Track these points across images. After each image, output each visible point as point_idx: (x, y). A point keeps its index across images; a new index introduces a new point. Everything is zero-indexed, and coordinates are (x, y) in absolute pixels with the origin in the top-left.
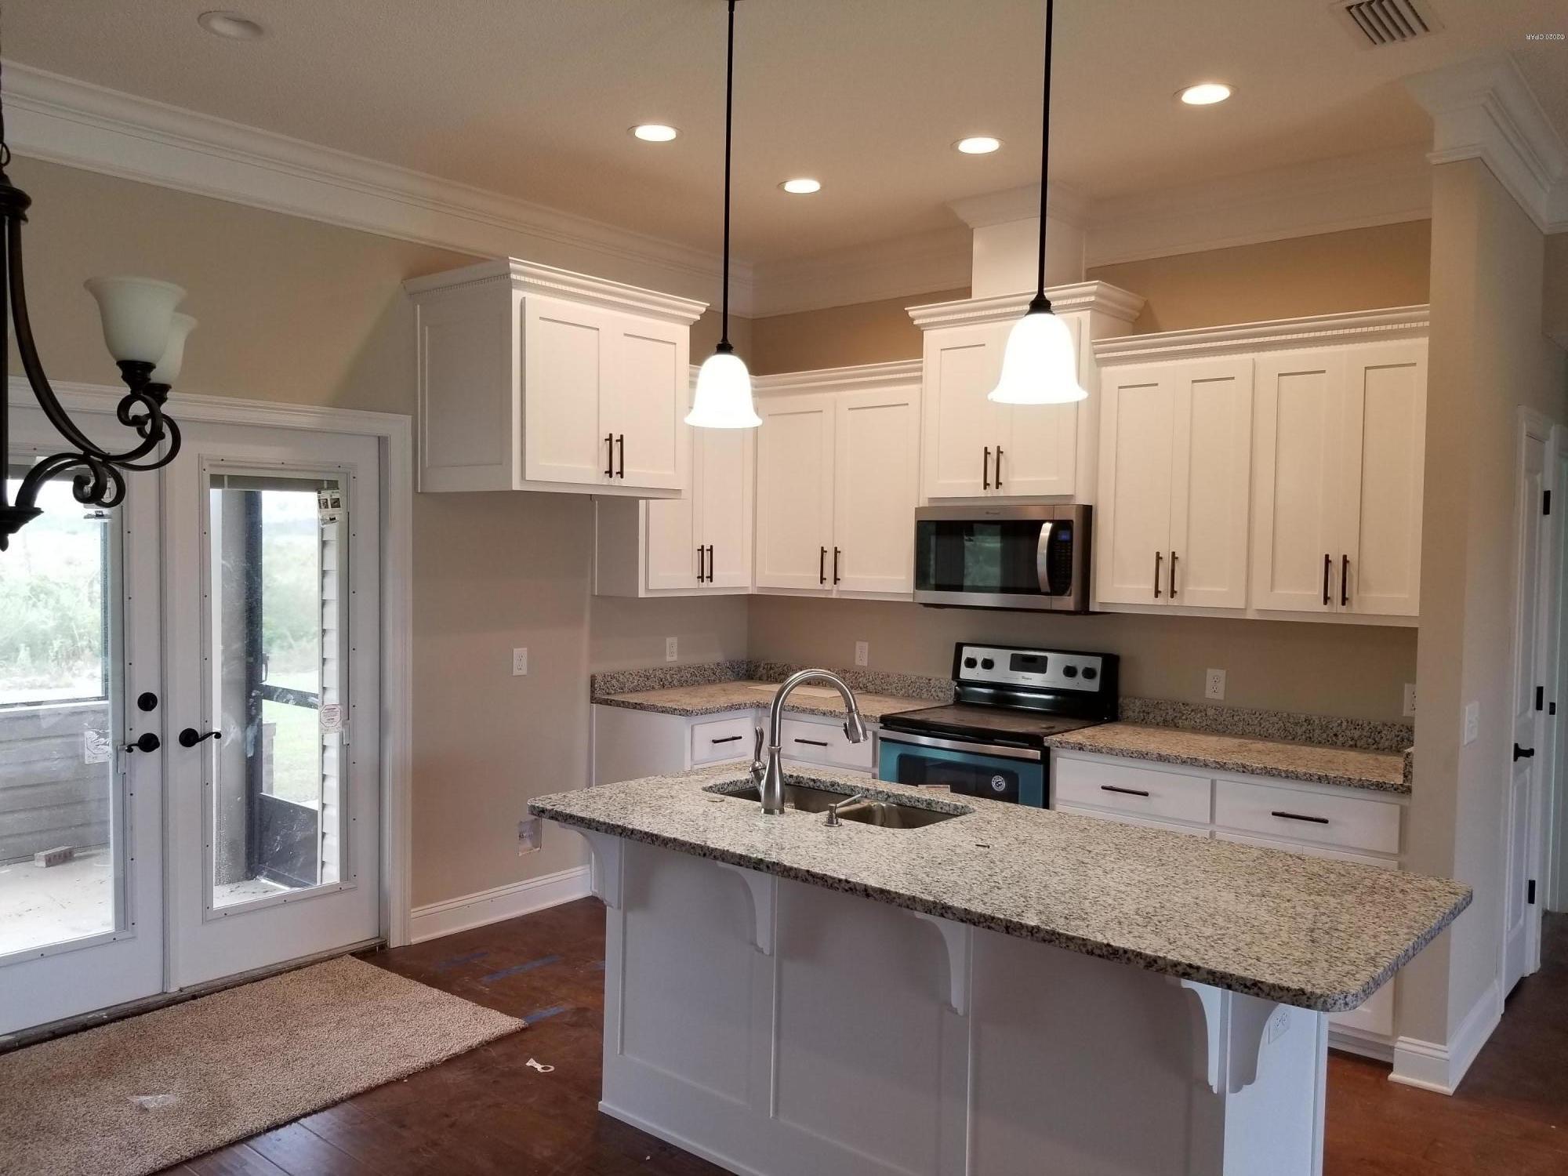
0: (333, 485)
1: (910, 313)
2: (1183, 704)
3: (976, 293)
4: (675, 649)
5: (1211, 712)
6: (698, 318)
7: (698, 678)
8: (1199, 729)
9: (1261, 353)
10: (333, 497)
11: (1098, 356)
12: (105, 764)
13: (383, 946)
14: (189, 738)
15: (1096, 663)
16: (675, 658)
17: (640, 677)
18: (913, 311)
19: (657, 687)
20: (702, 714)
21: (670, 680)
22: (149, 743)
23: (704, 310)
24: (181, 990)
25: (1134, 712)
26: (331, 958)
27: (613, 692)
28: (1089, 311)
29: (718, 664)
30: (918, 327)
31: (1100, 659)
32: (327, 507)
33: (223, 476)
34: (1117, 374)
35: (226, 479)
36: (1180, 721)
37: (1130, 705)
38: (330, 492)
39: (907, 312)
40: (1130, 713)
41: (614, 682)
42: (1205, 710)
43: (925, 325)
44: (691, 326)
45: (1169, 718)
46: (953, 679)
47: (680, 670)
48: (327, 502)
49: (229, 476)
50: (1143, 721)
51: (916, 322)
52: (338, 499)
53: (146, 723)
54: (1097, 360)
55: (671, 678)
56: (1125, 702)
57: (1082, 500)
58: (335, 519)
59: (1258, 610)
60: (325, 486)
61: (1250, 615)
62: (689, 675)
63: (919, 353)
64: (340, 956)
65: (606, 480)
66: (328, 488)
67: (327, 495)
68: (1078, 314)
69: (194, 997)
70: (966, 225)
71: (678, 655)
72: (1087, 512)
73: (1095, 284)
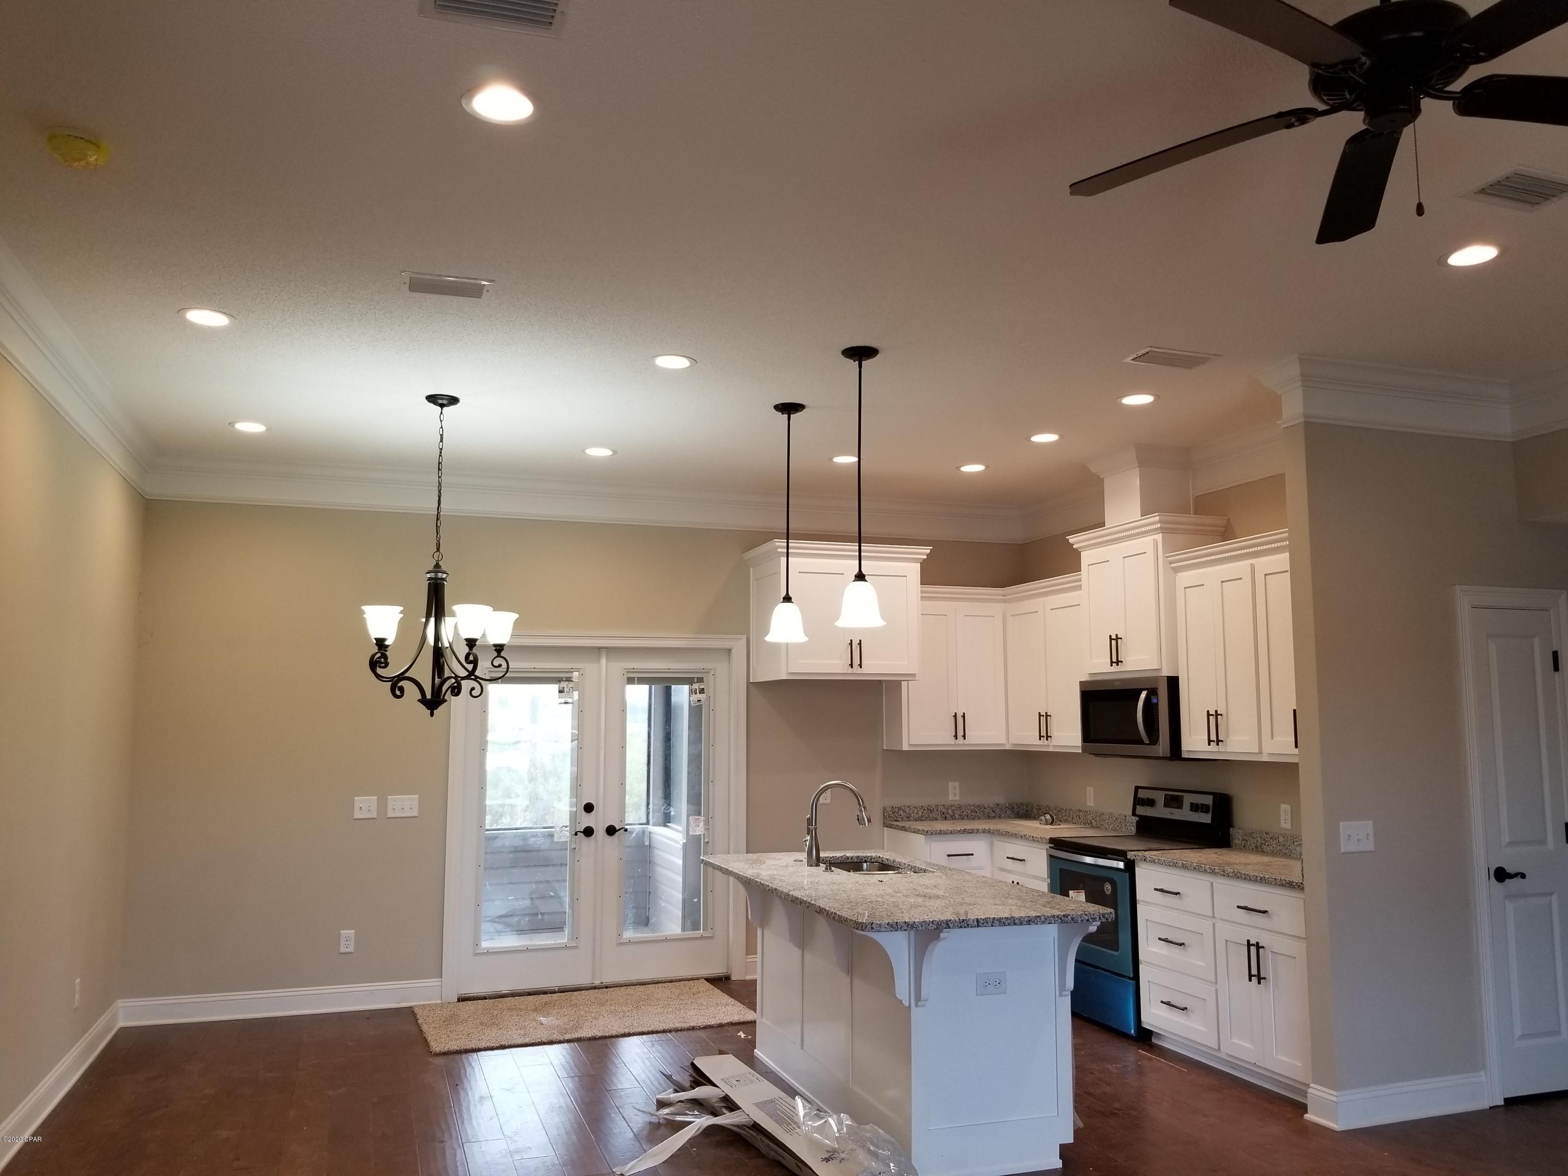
0: (700, 680)
1: (1070, 540)
2: (1266, 833)
3: (1108, 523)
4: (958, 791)
5: (1281, 839)
6: (926, 557)
7: (979, 814)
8: (1276, 853)
9: (1257, 559)
10: (701, 687)
11: (1173, 565)
12: (567, 842)
13: (728, 978)
14: (611, 831)
15: (1208, 800)
16: (957, 798)
17: (924, 810)
18: (1072, 539)
19: (939, 818)
20: (936, 834)
21: (952, 814)
22: (588, 832)
23: (929, 551)
24: (602, 983)
25: (1239, 840)
26: (693, 979)
27: (900, 820)
28: (1161, 534)
29: (998, 805)
30: (1076, 550)
31: (1211, 797)
32: (696, 693)
33: (635, 677)
34: (1185, 578)
35: (636, 679)
36: (1265, 847)
37: (1236, 834)
38: (698, 684)
39: (1068, 540)
40: (1237, 842)
41: (901, 812)
42: (1278, 838)
43: (1081, 547)
44: (921, 563)
45: (1259, 844)
46: (1133, 815)
47: (960, 807)
48: (696, 690)
49: (638, 677)
50: (1244, 848)
51: (1074, 547)
52: (704, 688)
53: (587, 820)
54: (1173, 569)
55: (953, 812)
56: (1233, 832)
57: (1166, 672)
58: (700, 700)
59: (1269, 754)
60: (696, 681)
61: (1265, 758)
62: (969, 812)
63: (1078, 569)
64: (698, 979)
65: (850, 671)
66: (697, 682)
67: (696, 686)
68: (1156, 537)
69: (607, 988)
70: (1098, 477)
71: (960, 796)
72: (1173, 682)
73: (1156, 516)
